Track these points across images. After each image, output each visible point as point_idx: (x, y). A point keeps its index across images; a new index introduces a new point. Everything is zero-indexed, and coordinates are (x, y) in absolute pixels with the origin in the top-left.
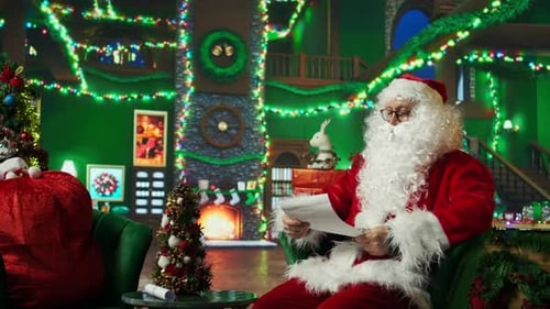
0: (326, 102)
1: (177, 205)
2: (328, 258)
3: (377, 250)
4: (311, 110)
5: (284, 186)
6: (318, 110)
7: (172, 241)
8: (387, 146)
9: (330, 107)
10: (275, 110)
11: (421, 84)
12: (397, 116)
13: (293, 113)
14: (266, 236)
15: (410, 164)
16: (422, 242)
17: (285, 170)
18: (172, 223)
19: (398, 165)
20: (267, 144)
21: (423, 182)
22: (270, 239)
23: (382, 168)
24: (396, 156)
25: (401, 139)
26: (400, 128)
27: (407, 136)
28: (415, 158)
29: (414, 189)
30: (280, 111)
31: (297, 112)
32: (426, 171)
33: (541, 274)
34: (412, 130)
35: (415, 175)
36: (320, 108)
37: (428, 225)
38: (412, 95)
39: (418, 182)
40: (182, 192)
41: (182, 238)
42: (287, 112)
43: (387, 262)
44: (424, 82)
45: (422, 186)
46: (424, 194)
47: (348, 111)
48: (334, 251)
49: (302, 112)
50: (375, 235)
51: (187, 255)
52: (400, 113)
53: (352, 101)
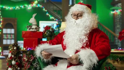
0: (23, 4)
1: (14, 50)
2: (56, 65)
3: (75, 62)
4: (17, 7)
5: (8, 35)
6: (20, 7)
7: (13, 62)
8: (74, 27)
9: (24, 6)
10: (4, 7)
11: (85, 6)
12: (77, 17)
13: (11, 8)
14: (1, 54)
15: (83, 33)
16: (90, 60)
17: (8, 29)
18: (13, 56)
19: (78, 34)
20: (1, 20)
21: (87, 39)
22: (3, 55)
23: (73, 34)
24: (78, 30)
25: (79, 25)
26: (79, 21)
27: (81, 24)
28: (84, 31)
29: (84, 41)
30: (6, 7)
31: (12, 8)
32: (87, 35)
33: (113, 67)
34: (83, 22)
35: (84, 37)
36: (21, 6)
37: (91, 54)
38: (82, 10)
39: (85, 39)
40: (16, 45)
41: (17, 61)
42: (8, 8)
43: (78, 66)
44: (86, 5)
45: (87, 41)
46: (87, 43)
47: (31, 8)
48: (58, 63)
49: (14, 8)
50: (75, 58)
51: (18, 67)
52: (78, 16)
53: (32, 4)
